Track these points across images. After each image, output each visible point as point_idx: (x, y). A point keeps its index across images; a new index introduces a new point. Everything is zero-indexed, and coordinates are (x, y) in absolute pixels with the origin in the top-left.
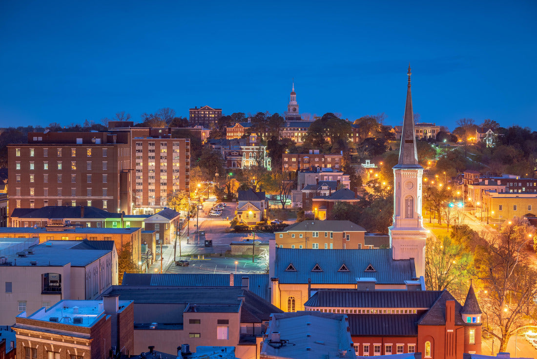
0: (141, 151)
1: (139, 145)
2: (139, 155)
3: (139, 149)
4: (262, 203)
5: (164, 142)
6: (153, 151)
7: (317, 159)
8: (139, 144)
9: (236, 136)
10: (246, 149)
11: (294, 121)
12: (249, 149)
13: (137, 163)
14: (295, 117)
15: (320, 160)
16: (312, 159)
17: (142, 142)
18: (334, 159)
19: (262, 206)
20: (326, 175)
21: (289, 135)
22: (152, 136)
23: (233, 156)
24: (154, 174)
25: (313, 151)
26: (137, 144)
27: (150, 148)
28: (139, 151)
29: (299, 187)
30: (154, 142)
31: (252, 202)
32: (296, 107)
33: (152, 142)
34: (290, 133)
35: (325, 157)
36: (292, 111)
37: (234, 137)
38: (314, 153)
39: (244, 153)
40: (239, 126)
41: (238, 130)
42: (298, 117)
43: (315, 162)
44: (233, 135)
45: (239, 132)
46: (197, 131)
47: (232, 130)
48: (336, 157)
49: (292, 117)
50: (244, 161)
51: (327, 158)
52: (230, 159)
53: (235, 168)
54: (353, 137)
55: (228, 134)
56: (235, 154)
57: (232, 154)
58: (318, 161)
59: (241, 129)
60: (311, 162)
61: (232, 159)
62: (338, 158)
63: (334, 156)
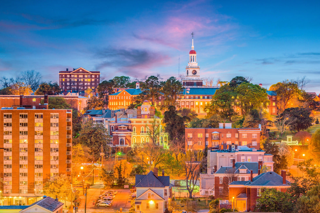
0: (11, 125)
1: (8, 117)
2: (7, 130)
3: (7, 122)
4: (166, 190)
5: (39, 114)
6: (25, 125)
7: (229, 135)
8: (8, 115)
9: (121, 106)
10: (137, 122)
11: (194, 87)
12: (140, 122)
13: (5, 140)
14: (195, 82)
15: (233, 136)
16: (223, 135)
17: (11, 114)
18: (251, 134)
19: (166, 194)
20: (243, 155)
21: (187, 104)
22: (23, 106)
23: (121, 131)
24: (26, 154)
25: (224, 125)
26: (5, 116)
27: (22, 120)
28: (7, 125)
29: (209, 171)
30: (27, 114)
31: (153, 189)
32: (196, 70)
33: (23, 114)
34: (189, 102)
35: (239, 132)
36: (192, 75)
37: (119, 107)
38: (225, 127)
39: (134, 127)
40: (124, 94)
41: (123, 98)
42: (199, 81)
43: (227, 138)
44: (117, 104)
45: (125, 101)
46: (72, 99)
47: (116, 99)
48: (253, 132)
49: (192, 81)
50: (134, 138)
51: (242, 133)
52: (117, 135)
53: (123, 146)
54: (269, 106)
55: (110, 103)
56: (122, 129)
57: (119, 129)
58: (230, 137)
59: (127, 97)
60: (221, 138)
61: (119, 135)
62: (256, 133)
63: (251, 131)
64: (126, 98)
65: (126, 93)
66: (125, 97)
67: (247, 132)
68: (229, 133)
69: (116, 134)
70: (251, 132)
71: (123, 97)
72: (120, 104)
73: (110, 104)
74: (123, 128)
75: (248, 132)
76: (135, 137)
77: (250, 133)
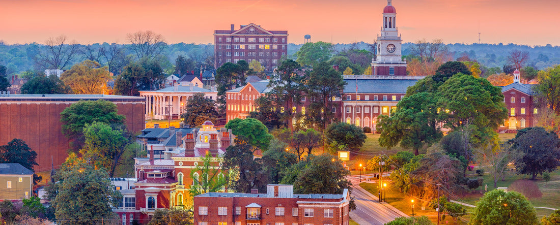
7: (280, 211)
9: (244, 112)
10: (185, 164)
11: (389, 77)
12: (192, 164)
14: (392, 66)
15: (288, 212)
16: (268, 210)
18: (322, 210)
21: (367, 111)
23: (150, 181)
25: (276, 189)
32: (395, 43)
34: (370, 106)
35: (299, 206)
36: (386, 53)
37: (241, 115)
38: (278, 192)
39: (180, 173)
40: (250, 90)
41: (248, 98)
42: (399, 65)
43: (276, 216)
44: (239, 110)
45: (250, 104)
46: (135, 103)
47: (238, 99)
48: (325, 206)
49: (385, 65)
50: (180, 193)
51: (304, 207)
52: (142, 189)
53: (153, 211)
54: (525, 116)
55: (229, 105)
56: (155, 177)
57: (148, 177)
58: (283, 214)
59: (254, 96)
60: (264, 216)
61: (146, 189)
62: (331, 208)
63: (321, 204)
64: (252, 98)
65: (252, 89)
66: (250, 96)
67: (313, 206)
68: (280, 207)
69: (141, 187)
70: (323, 206)
71: (248, 96)
72: (243, 110)
73: (229, 109)
74: (157, 175)
75: (315, 206)
76: (182, 192)
77: (318, 207)
